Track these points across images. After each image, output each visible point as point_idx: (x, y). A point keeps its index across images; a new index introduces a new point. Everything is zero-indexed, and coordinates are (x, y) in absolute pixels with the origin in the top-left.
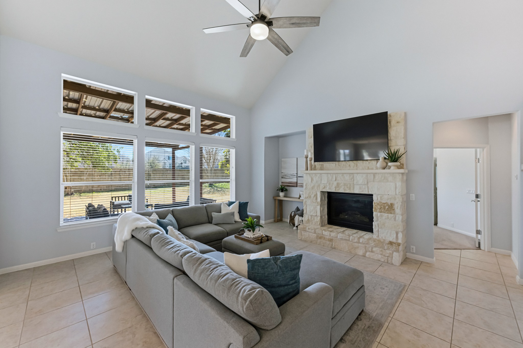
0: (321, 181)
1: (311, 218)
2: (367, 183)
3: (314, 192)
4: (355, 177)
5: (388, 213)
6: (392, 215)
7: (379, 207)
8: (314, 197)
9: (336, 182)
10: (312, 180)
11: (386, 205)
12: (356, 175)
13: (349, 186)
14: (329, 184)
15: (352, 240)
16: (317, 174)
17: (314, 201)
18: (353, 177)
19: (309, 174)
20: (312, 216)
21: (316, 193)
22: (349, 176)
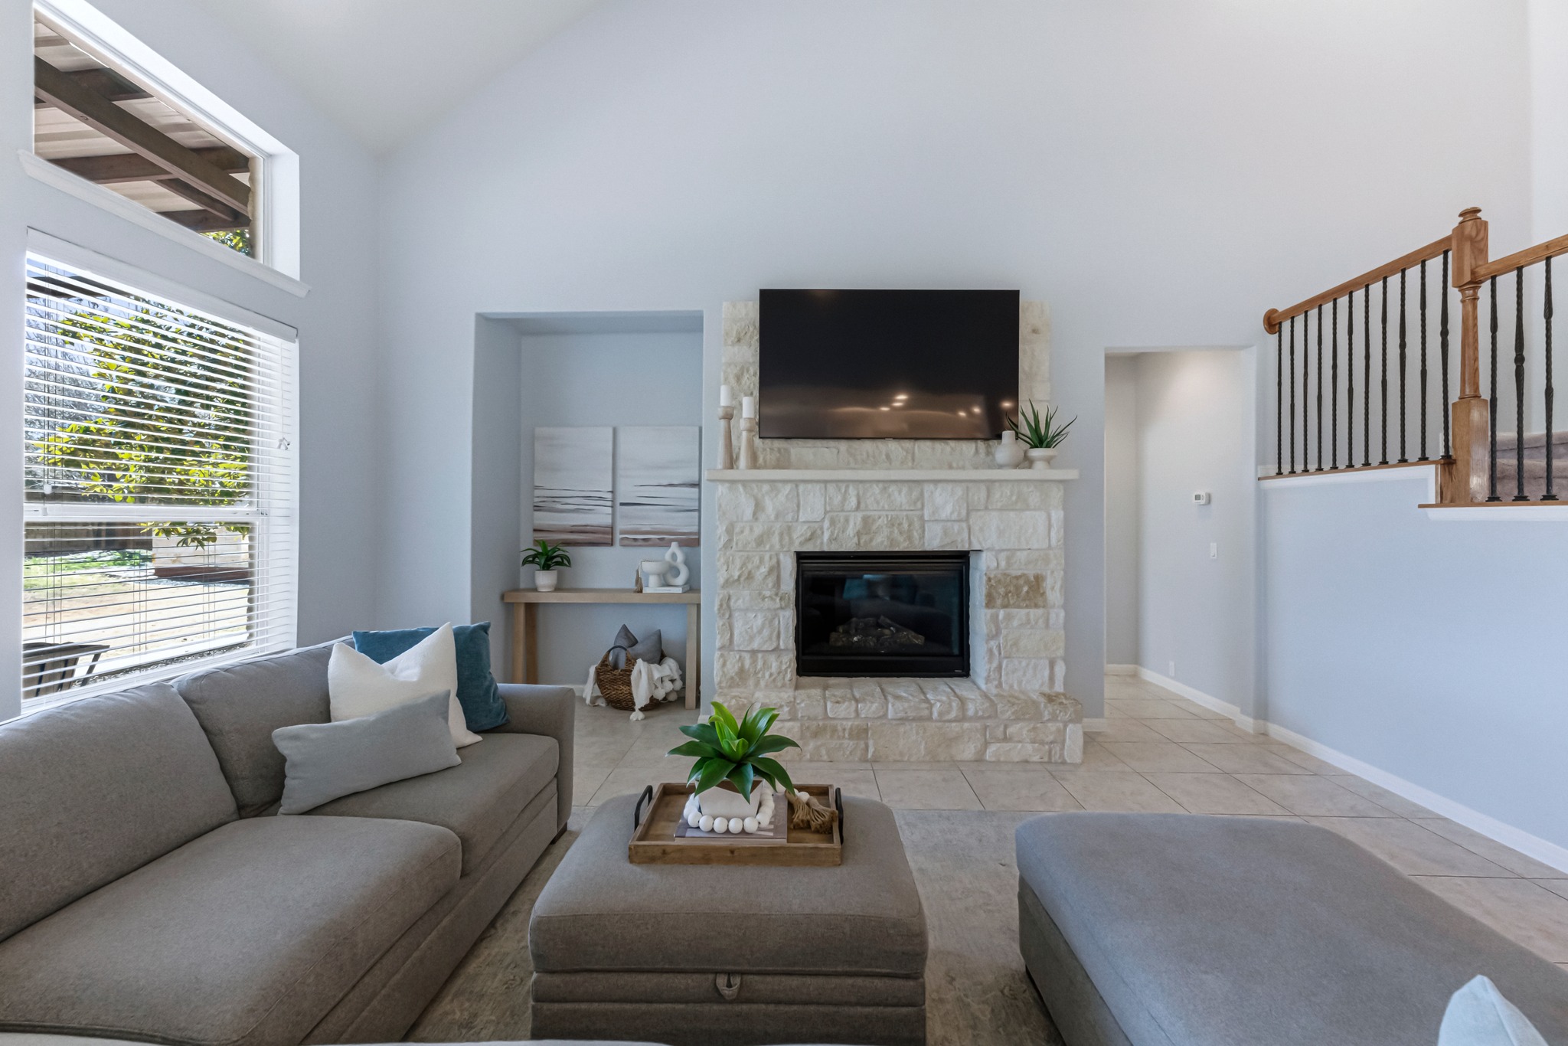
0: (798, 511)
1: (754, 662)
2: (968, 514)
3: (767, 558)
4: (926, 495)
5: (1027, 607)
6: (1040, 611)
7: (1002, 590)
8: (766, 577)
9: (860, 515)
10: (758, 507)
11: (1021, 582)
12: (932, 486)
13: (906, 526)
14: (833, 522)
15: (941, 714)
16: (780, 485)
17: (767, 593)
18: (922, 494)
19: (745, 483)
20: (754, 652)
21: (774, 560)
22: (905, 490)
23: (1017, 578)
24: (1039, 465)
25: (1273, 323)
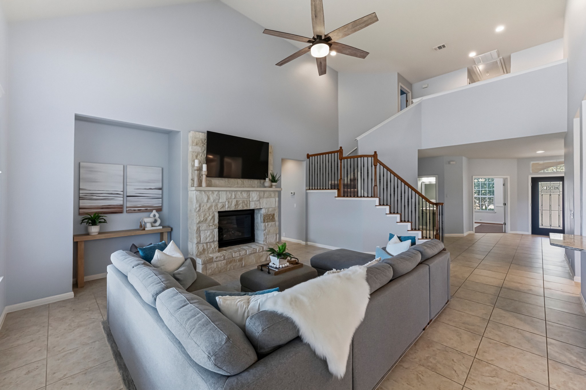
0: (219, 199)
1: (207, 246)
2: (260, 199)
3: (211, 213)
4: (251, 194)
5: (272, 222)
6: (274, 223)
7: (266, 218)
8: (211, 220)
9: (235, 200)
10: (209, 198)
11: (270, 216)
12: (252, 192)
13: (246, 203)
14: (228, 202)
15: (259, 251)
16: (214, 192)
17: (211, 224)
18: (250, 194)
19: (204, 191)
20: (207, 243)
21: (213, 214)
22: (246, 193)
23: (270, 214)
24: (274, 187)
25: (308, 156)
